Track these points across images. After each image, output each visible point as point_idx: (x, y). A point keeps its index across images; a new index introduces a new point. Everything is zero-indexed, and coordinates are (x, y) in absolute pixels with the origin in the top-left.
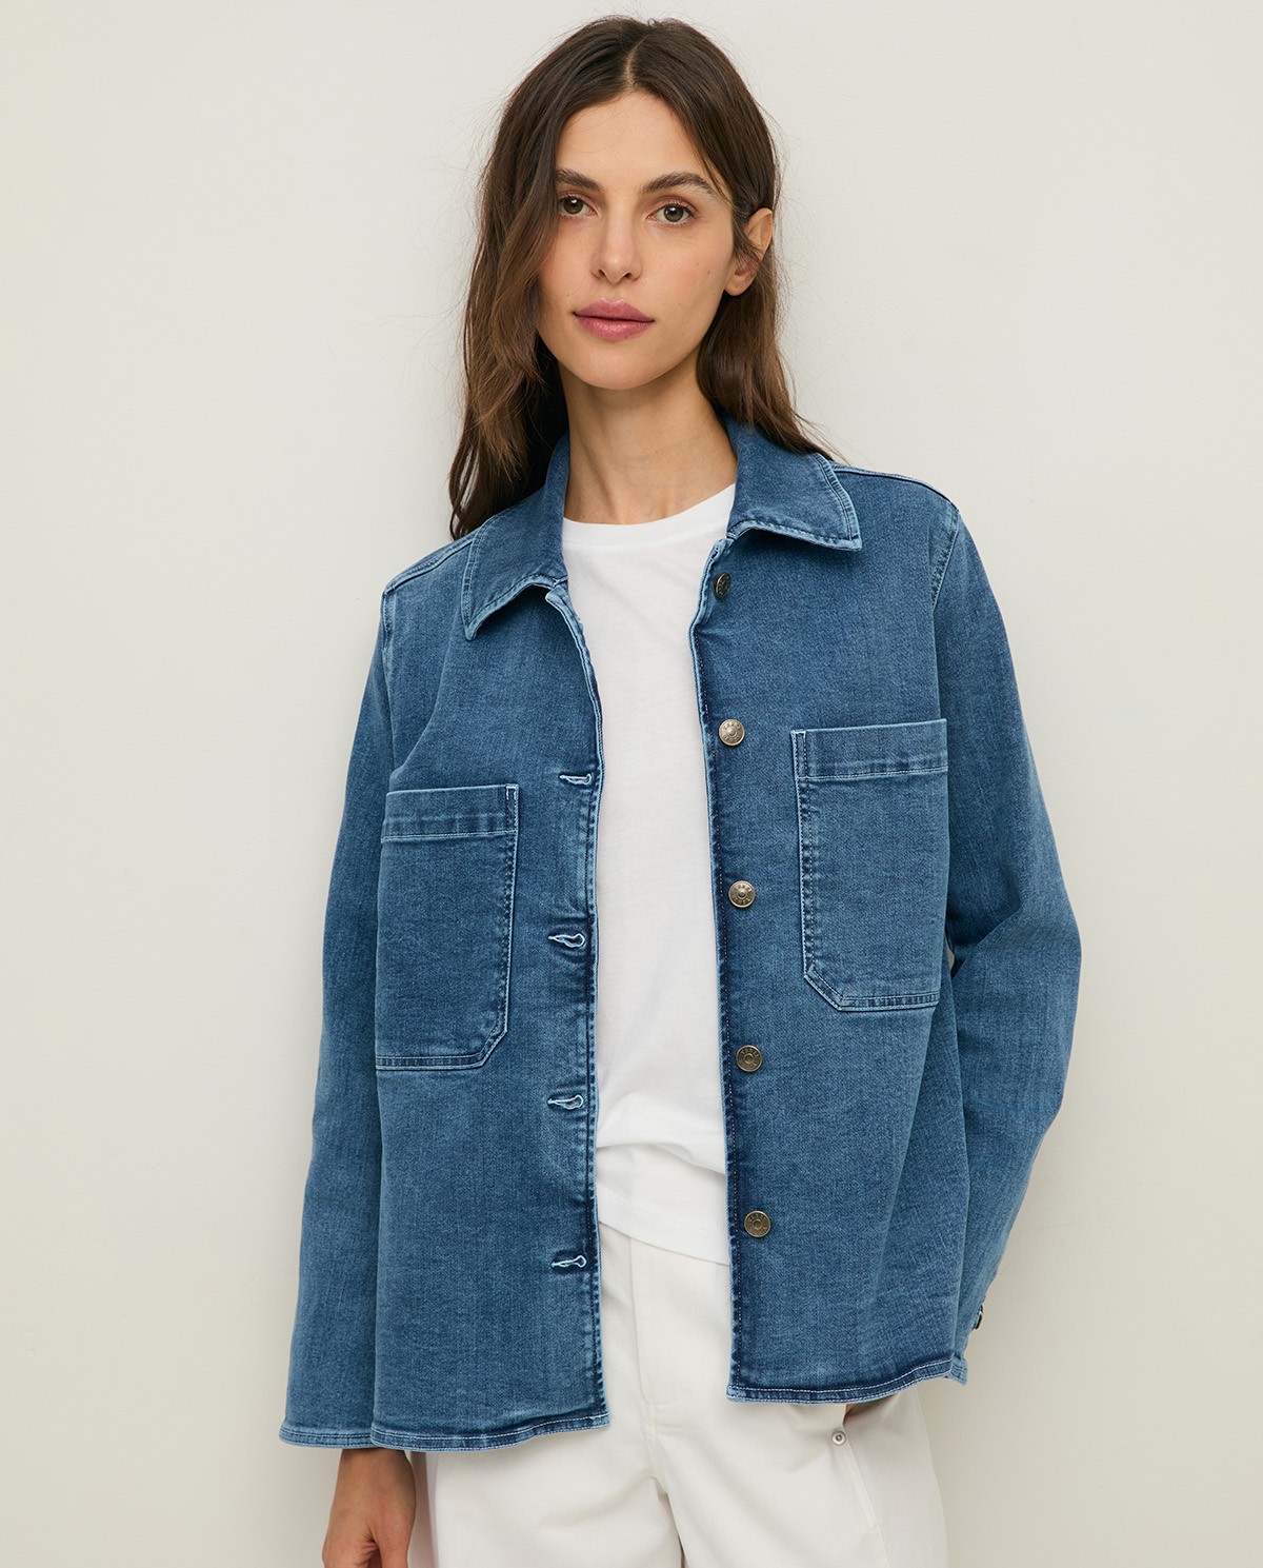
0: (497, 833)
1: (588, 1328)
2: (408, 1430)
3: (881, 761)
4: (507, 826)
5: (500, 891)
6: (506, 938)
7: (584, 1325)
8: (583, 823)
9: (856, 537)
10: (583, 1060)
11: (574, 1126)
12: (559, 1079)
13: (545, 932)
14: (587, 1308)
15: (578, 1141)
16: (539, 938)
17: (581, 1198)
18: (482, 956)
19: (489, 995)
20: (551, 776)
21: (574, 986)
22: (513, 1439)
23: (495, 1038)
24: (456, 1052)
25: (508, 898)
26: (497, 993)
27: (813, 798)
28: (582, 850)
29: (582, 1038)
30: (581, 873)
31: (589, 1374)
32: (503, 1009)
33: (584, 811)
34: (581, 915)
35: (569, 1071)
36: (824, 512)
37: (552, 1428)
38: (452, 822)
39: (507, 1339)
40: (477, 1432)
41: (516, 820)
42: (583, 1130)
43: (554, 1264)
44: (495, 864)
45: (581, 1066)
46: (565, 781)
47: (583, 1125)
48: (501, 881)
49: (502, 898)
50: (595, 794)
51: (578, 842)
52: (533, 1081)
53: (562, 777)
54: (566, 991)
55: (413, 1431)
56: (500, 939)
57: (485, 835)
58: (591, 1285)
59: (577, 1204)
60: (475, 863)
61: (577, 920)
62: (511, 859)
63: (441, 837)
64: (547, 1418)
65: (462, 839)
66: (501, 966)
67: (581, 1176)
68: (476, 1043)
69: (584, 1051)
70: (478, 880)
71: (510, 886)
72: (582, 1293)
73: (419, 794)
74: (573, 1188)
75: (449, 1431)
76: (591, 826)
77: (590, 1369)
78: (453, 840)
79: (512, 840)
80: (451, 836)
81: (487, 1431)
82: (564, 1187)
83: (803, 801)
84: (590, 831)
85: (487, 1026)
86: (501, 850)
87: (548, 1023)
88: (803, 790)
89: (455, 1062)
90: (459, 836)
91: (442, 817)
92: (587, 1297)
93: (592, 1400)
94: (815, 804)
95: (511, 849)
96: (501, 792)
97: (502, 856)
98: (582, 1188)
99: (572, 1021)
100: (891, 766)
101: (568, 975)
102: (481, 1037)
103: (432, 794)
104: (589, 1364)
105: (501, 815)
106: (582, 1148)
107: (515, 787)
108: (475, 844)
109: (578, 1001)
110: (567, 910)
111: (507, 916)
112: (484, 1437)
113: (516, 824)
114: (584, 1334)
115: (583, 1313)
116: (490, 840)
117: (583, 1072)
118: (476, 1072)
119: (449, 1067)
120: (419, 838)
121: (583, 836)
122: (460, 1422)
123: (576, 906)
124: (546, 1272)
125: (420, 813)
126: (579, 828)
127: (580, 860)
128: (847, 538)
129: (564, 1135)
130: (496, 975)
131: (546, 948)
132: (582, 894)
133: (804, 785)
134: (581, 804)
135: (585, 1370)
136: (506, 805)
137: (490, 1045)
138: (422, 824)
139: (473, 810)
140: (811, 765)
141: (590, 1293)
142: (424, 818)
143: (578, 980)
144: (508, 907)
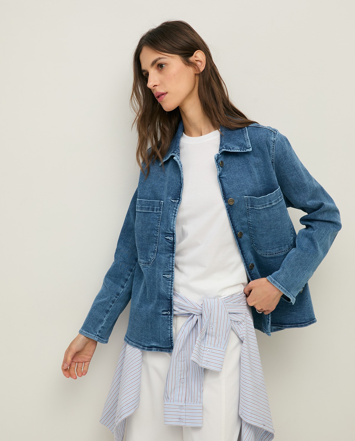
0: (158, 212)
1: (169, 328)
2: (134, 342)
3: (265, 204)
4: (160, 211)
5: (157, 226)
6: (157, 237)
7: (168, 327)
8: (174, 211)
9: (250, 147)
10: (171, 267)
11: (168, 282)
12: (165, 270)
13: (164, 236)
14: (169, 324)
15: (169, 285)
16: (163, 237)
17: (169, 298)
18: (152, 240)
19: (153, 249)
20: (168, 199)
21: (170, 249)
22: (151, 350)
23: (153, 259)
24: (146, 261)
25: (158, 227)
26: (154, 249)
27: (250, 211)
28: (173, 217)
29: (171, 261)
30: (172, 223)
31: (169, 339)
32: (155, 253)
33: (175, 208)
34: (172, 233)
35: (168, 269)
36: (242, 141)
37: (162, 351)
38: (149, 208)
39: (152, 328)
40: (145, 347)
41: (162, 209)
42: (170, 283)
43: (162, 313)
44: (156, 219)
45: (170, 268)
46: (171, 201)
47: (170, 282)
48: (157, 223)
49: (157, 227)
50: (178, 205)
51: (172, 216)
52: (159, 270)
53: (171, 200)
54: (169, 250)
55: (135, 343)
56: (156, 237)
57: (155, 212)
58: (171, 319)
59: (168, 300)
60: (152, 218)
61: (171, 234)
62: (160, 218)
63: (146, 211)
64: (160, 348)
65: (151, 212)
66: (156, 243)
67: (169, 293)
68: (149, 260)
69: (171, 265)
70: (152, 222)
71: (159, 224)
72: (169, 320)
73: (142, 200)
74: (167, 296)
75: (140, 345)
76: (176, 212)
77: (170, 338)
78: (149, 212)
79: (160, 214)
80: (148, 211)
81: (147, 347)
82: (165, 295)
83: (248, 212)
84: (175, 213)
85: (152, 256)
86: (158, 216)
87: (164, 257)
88: (247, 210)
89: (145, 264)
90: (150, 211)
91: (147, 207)
92: (169, 321)
93: (170, 346)
94: (250, 213)
95: (160, 216)
96: (160, 202)
97: (158, 217)
98: (170, 296)
99: (169, 257)
100: (268, 205)
101: (169, 246)
102: (150, 259)
103: (145, 201)
104: (169, 337)
105: (159, 208)
106: (170, 287)
107: (163, 201)
108: (153, 214)
109: (171, 253)
110: (169, 231)
111: (158, 231)
112: (146, 348)
113: (162, 210)
114: (168, 330)
115: (169, 325)
116: (156, 213)
117: (171, 269)
118: (149, 267)
119: (144, 265)
120: (141, 211)
121: (174, 214)
122: (142, 343)
123: (171, 231)
124: (160, 315)
125: (142, 206)
126: (173, 212)
127: (172, 220)
128: (248, 149)
129: (166, 283)
130: (155, 245)
131: (165, 240)
132: (172, 228)
133: (248, 209)
134: (174, 207)
135: (168, 338)
136: (160, 205)
137: (152, 261)
138: (142, 208)
139: (154, 206)
140: (249, 205)
141: (170, 320)
142: (143, 206)
143: (171, 248)
144: (158, 229)
